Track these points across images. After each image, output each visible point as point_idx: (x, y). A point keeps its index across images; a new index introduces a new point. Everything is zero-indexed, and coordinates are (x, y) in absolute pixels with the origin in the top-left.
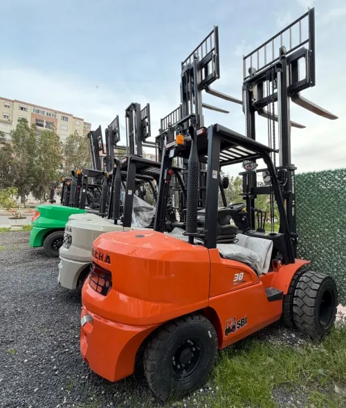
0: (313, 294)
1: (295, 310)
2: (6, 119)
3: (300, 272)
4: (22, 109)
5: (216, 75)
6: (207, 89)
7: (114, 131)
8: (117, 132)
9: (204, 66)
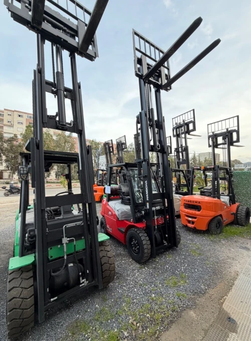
0: (244, 212)
1: (238, 217)
2: (9, 124)
3: (238, 207)
4: (20, 116)
5: (194, 129)
6: (189, 134)
7: (123, 144)
8: (125, 144)
9: (187, 124)
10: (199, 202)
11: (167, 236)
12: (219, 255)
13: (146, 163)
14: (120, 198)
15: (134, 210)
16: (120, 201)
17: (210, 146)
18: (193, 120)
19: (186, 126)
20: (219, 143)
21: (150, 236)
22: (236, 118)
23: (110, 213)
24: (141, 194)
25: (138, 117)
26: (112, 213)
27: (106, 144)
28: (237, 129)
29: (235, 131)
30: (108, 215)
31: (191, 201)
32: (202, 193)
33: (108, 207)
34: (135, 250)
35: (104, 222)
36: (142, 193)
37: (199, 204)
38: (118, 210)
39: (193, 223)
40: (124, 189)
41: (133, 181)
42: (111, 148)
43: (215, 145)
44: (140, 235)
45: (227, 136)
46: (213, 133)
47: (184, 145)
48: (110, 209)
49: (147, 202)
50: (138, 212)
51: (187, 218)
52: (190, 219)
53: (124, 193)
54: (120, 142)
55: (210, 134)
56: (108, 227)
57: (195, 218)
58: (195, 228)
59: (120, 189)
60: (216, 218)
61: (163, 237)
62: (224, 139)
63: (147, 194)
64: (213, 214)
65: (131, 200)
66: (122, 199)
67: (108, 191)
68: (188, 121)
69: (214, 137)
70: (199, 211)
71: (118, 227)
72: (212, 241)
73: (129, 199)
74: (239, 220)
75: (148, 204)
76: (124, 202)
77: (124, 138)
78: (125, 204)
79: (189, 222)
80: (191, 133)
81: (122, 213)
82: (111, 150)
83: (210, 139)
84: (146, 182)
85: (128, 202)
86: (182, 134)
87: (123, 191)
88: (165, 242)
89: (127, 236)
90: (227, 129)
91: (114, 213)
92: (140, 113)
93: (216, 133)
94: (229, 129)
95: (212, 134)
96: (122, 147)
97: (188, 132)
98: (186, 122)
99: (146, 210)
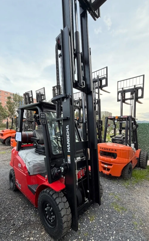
1: (140, 161)
3: (140, 152)
5: (106, 85)
6: (101, 89)
7: (42, 95)
8: (44, 95)
9: (101, 80)
10: (116, 150)
11: (88, 191)
12: (141, 208)
13: (69, 100)
14: (34, 147)
15: (50, 163)
16: (34, 149)
17: (118, 100)
18: (106, 76)
19: (99, 82)
20: (126, 98)
21: (70, 200)
22: (143, 76)
23: (19, 165)
24: (59, 142)
25: (58, 40)
26: (22, 165)
27: (26, 94)
28: (142, 87)
29: (140, 88)
30: (17, 167)
31: (107, 149)
32: (114, 141)
33: (17, 157)
34: (50, 220)
35: (13, 175)
36: (61, 142)
37: (115, 152)
38: (29, 163)
39: (108, 169)
40: (39, 136)
41: (49, 126)
42: (31, 98)
43: (124, 100)
44: (58, 201)
45: (134, 91)
46: (122, 88)
47: (97, 98)
48: (20, 160)
49: (69, 154)
50: (55, 166)
51: (102, 165)
52: (106, 166)
53: (38, 140)
54: (40, 93)
55: (119, 90)
56: (17, 181)
57: (111, 165)
58: (110, 175)
59: (34, 136)
60: (129, 165)
61: (84, 194)
62: (132, 94)
63: (68, 143)
64: (126, 161)
65: (46, 149)
66: (36, 147)
67: (19, 138)
68: (102, 77)
69: (123, 92)
70: (115, 158)
71: (28, 184)
72: (127, 188)
73: (44, 148)
74: (141, 164)
75: (69, 157)
76: (39, 152)
77: (43, 90)
78: (40, 154)
79: (105, 168)
80: (103, 88)
81: (34, 166)
82: (31, 101)
83: (120, 94)
84: (67, 127)
85: (43, 151)
86: (96, 89)
87: (37, 139)
88: (86, 199)
89: (39, 199)
90: (135, 86)
91: (24, 166)
92: (62, 32)
93: (124, 89)
94: (136, 87)
95: (121, 90)
96: (41, 98)
97: (101, 87)
98: (99, 78)
99: (66, 165)
